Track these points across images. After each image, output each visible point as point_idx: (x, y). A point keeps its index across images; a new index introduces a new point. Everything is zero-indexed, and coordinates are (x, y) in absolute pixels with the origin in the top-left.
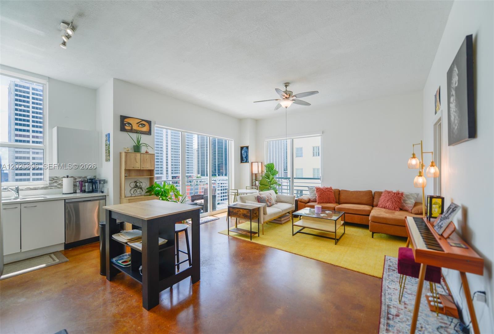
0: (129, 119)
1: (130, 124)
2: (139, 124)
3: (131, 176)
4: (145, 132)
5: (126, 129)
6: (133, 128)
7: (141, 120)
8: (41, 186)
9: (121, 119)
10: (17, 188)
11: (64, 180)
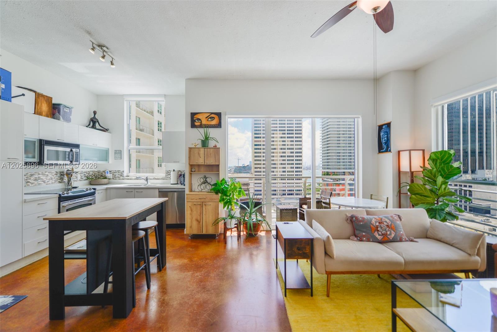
0: (199, 114)
1: (200, 119)
2: (209, 117)
3: (201, 172)
4: (214, 125)
6: (202, 123)
7: (210, 114)
8: (161, 177)
9: (191, 116)
10: (147, 178)
11: (172, 173)
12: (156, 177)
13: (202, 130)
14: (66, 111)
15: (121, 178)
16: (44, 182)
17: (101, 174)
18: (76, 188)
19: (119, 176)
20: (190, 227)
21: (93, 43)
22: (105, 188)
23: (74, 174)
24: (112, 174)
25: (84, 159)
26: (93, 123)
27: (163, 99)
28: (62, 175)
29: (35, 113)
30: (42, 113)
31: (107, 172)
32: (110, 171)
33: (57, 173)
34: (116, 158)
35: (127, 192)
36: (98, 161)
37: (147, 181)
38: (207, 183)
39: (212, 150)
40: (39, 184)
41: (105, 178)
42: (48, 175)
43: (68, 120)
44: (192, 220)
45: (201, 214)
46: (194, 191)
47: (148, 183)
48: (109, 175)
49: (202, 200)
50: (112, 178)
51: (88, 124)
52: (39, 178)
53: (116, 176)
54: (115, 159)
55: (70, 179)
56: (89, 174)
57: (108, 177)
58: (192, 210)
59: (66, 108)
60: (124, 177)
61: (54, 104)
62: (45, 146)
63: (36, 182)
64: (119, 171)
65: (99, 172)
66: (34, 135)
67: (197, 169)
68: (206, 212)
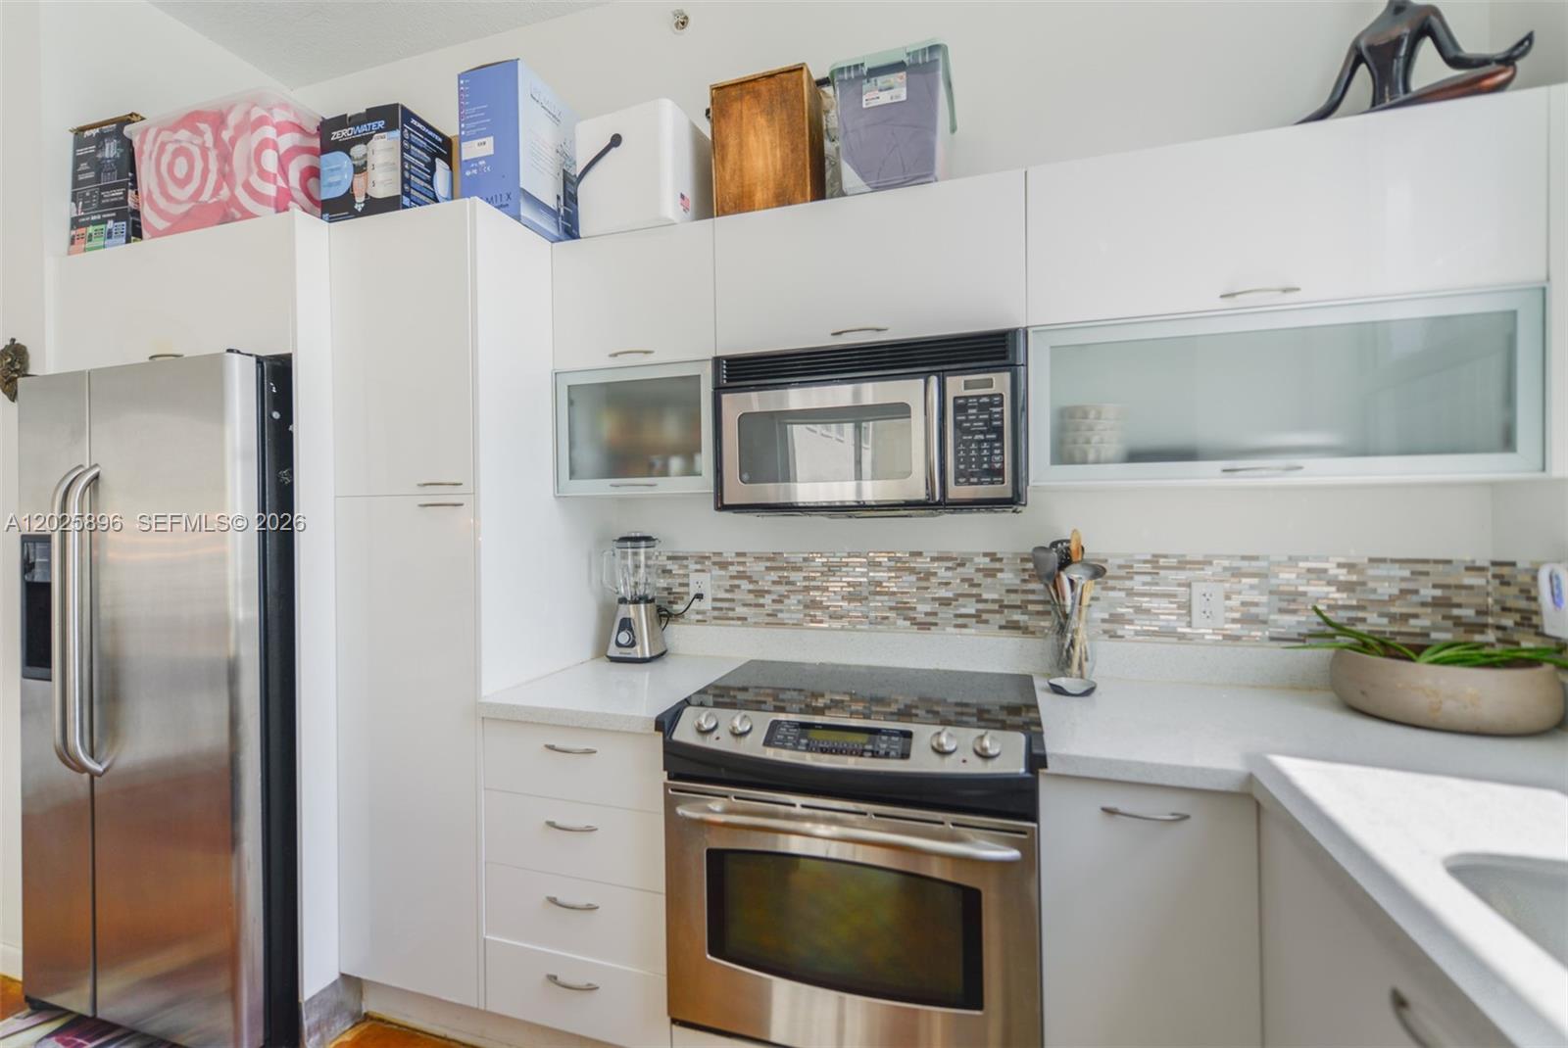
33: (997, 565)
43: (899, 165)
62: (727, 397)
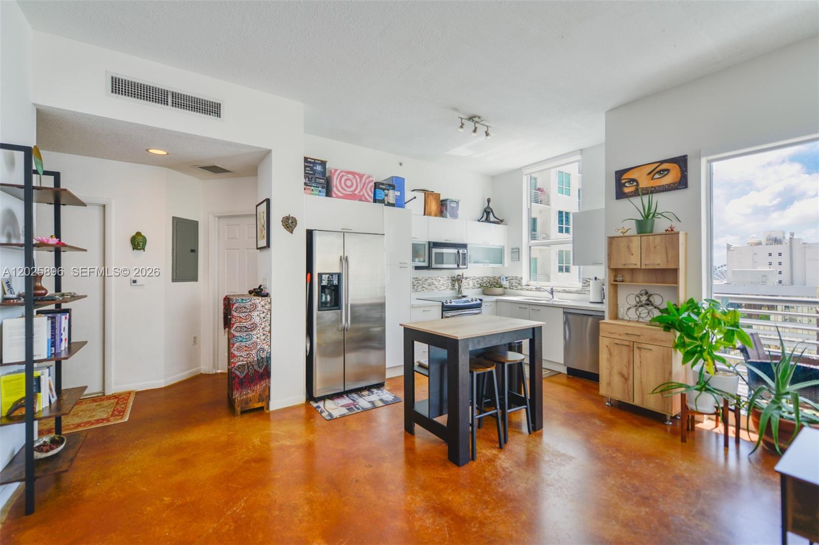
0: (631, 171)
1: (634, 180)
2: (655, 172)
4: (669, 185)
5: (625, 193)
6: (640, 186)
7: (658, 164)
8: (575, 289)
9: (616, 178)
10: (552, 289)
11: (592, 282)
12: (566, 289)
13: (637, 201)
14: (453, 205)
15: (519, 287)
16: (436, 287)
17: (497, 281)
18: (464, 297)
19: (516, 284)
20: (608, 384)
21: (462, 119)
22: (495, 300)
23: (464, 281)
24: (508, 282)
25: (473, 261)
26: (488, 215)
27: (578, 157)
28: (453, 281)
29: (424, 215)
30: (431, 213)
31: (503, 278)
32: (506, 278)
33: (448, 279)
34: (513, 259)
35: (520, 308)
36: (490, 264)
37: (552, 294)
38: (652, 305)
39: (658, 238)
40: (433, 290)
41: (501, 286)
42: (440, 280)
43: (454, 216)
44: (610, 372)
45: (629, 364)
46: (623, 319)
47: (553, 297)
48: (505, 283)
49: (633, 339)
50: (508, 287)
51: (481, 216)
52: (433, 284)
53: (513, 285)
54: (512, 261)
55: (461, 286)
56: (482, 280)
57: (504, 285)
58: (610, 354)
59: (454, 203)
60: (522, 286)
61: (442, 201)
62: (433, 249)
63: (429, 288)
64: (516, 278)
65: (494, 278)
66: (423, 238)
67: (627, 277)
68: (641, 362)
